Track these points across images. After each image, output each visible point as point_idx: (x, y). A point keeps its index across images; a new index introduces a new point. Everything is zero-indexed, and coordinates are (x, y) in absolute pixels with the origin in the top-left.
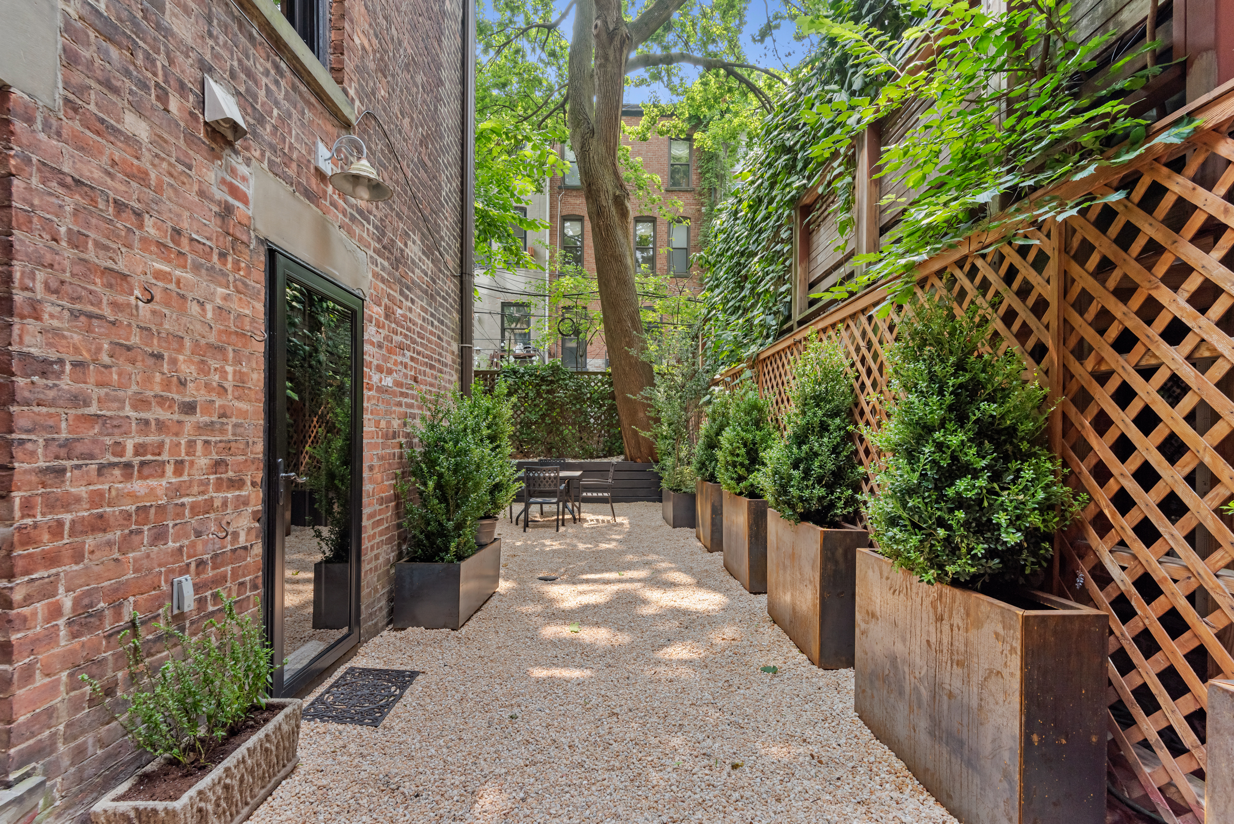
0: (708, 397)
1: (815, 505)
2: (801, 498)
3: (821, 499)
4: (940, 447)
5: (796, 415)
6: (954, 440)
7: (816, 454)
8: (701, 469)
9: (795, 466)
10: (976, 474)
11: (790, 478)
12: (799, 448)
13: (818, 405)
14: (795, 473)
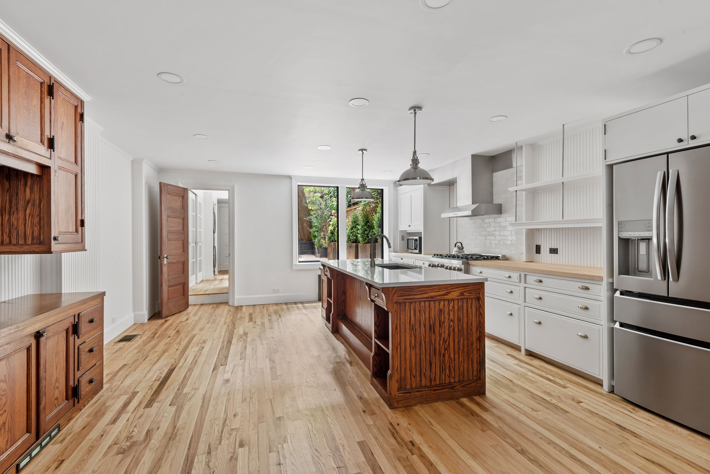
0: (330, 219)
1: (354, 240)
2: (352, 239)
3: (355, 239)
4: (364, 228)
5: (351, 225)
6: (365, 227)
7: (354, 231)
8: (329, 239)
9: (351, 234)
10: (367, 231)
11: (350, 236)
12: (352, 230)
13: (355, 223)
14: (351, 235)
